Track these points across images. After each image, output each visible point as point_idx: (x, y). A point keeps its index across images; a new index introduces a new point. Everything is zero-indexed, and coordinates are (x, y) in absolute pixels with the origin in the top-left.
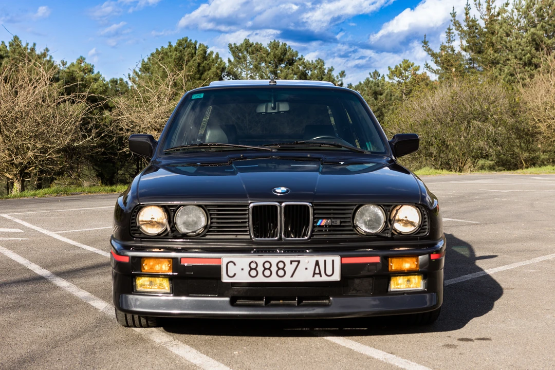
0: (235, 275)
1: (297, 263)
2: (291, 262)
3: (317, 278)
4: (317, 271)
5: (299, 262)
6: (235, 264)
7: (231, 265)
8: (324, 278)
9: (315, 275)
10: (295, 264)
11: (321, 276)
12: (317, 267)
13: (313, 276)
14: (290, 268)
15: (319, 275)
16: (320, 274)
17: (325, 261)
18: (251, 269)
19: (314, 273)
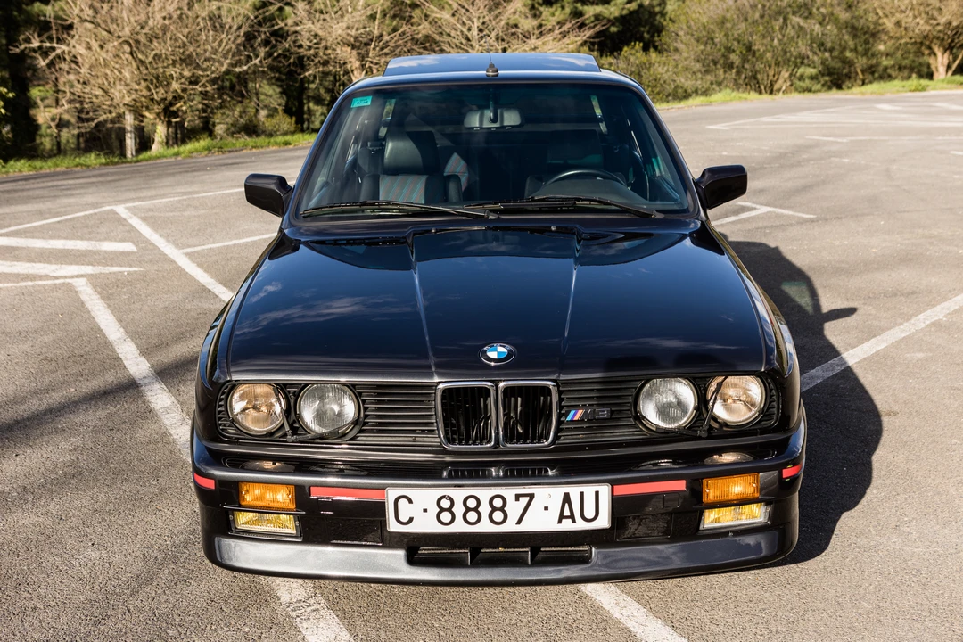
0: (411, 520)
1: (528, 498)
2: (518, 497)
3: (567, 525)
4: (567, 513)
5: (532, 496)
6: (410, 501)
7: (402, 502)
8: (581, 525)
9: (564, 520)
10: (525, 500)
11: (574, 521)
12: (567, 505)
13: (560, 522)
14: (514, 509)
15: (570, 520)
16: (572, 517)
17: (582, 494)
18: (442, 510)
19: (562, 517)
